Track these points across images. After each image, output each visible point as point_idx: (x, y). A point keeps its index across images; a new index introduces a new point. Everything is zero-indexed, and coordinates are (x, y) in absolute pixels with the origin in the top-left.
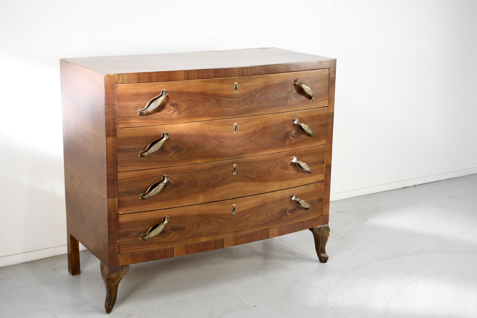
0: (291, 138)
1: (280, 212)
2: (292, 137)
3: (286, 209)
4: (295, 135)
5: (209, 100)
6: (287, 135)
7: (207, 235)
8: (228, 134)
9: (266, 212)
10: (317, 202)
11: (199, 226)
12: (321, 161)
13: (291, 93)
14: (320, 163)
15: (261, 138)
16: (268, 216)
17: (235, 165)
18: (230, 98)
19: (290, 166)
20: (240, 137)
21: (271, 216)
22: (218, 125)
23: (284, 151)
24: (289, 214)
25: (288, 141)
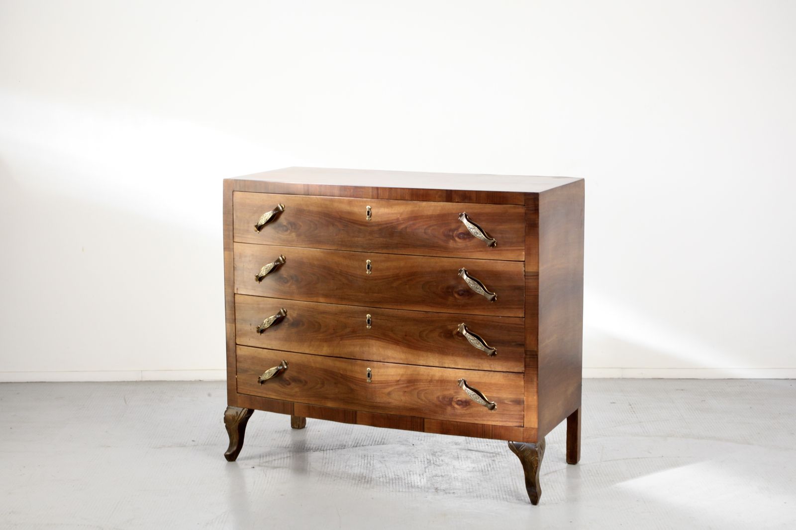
0: (456, 296)
1: (441, 397)
2: (459, 294)
3: (452, 398)
4: (463, 292)
5: (333, 225)
6: (450, 290)
7: (334, 399)
8: (358, 272)
9: (418, 393)
10: (510, 403)
11: (323, 384)
12: (515, 342)
13: (455, 232)
14: (513, 344)
15: (407, 286)
16: (422, 400)
17: (368, 316)
18: (361, 225)
19: (456, 336)
20: (376, 280)
21: (426, 400)
22: (344, 257)
23: (446, 312)
24: (456, 406)
25: (451, 299)
